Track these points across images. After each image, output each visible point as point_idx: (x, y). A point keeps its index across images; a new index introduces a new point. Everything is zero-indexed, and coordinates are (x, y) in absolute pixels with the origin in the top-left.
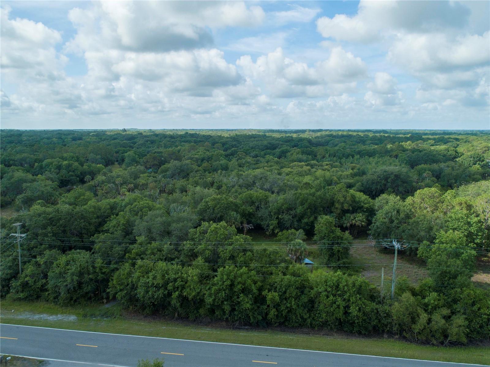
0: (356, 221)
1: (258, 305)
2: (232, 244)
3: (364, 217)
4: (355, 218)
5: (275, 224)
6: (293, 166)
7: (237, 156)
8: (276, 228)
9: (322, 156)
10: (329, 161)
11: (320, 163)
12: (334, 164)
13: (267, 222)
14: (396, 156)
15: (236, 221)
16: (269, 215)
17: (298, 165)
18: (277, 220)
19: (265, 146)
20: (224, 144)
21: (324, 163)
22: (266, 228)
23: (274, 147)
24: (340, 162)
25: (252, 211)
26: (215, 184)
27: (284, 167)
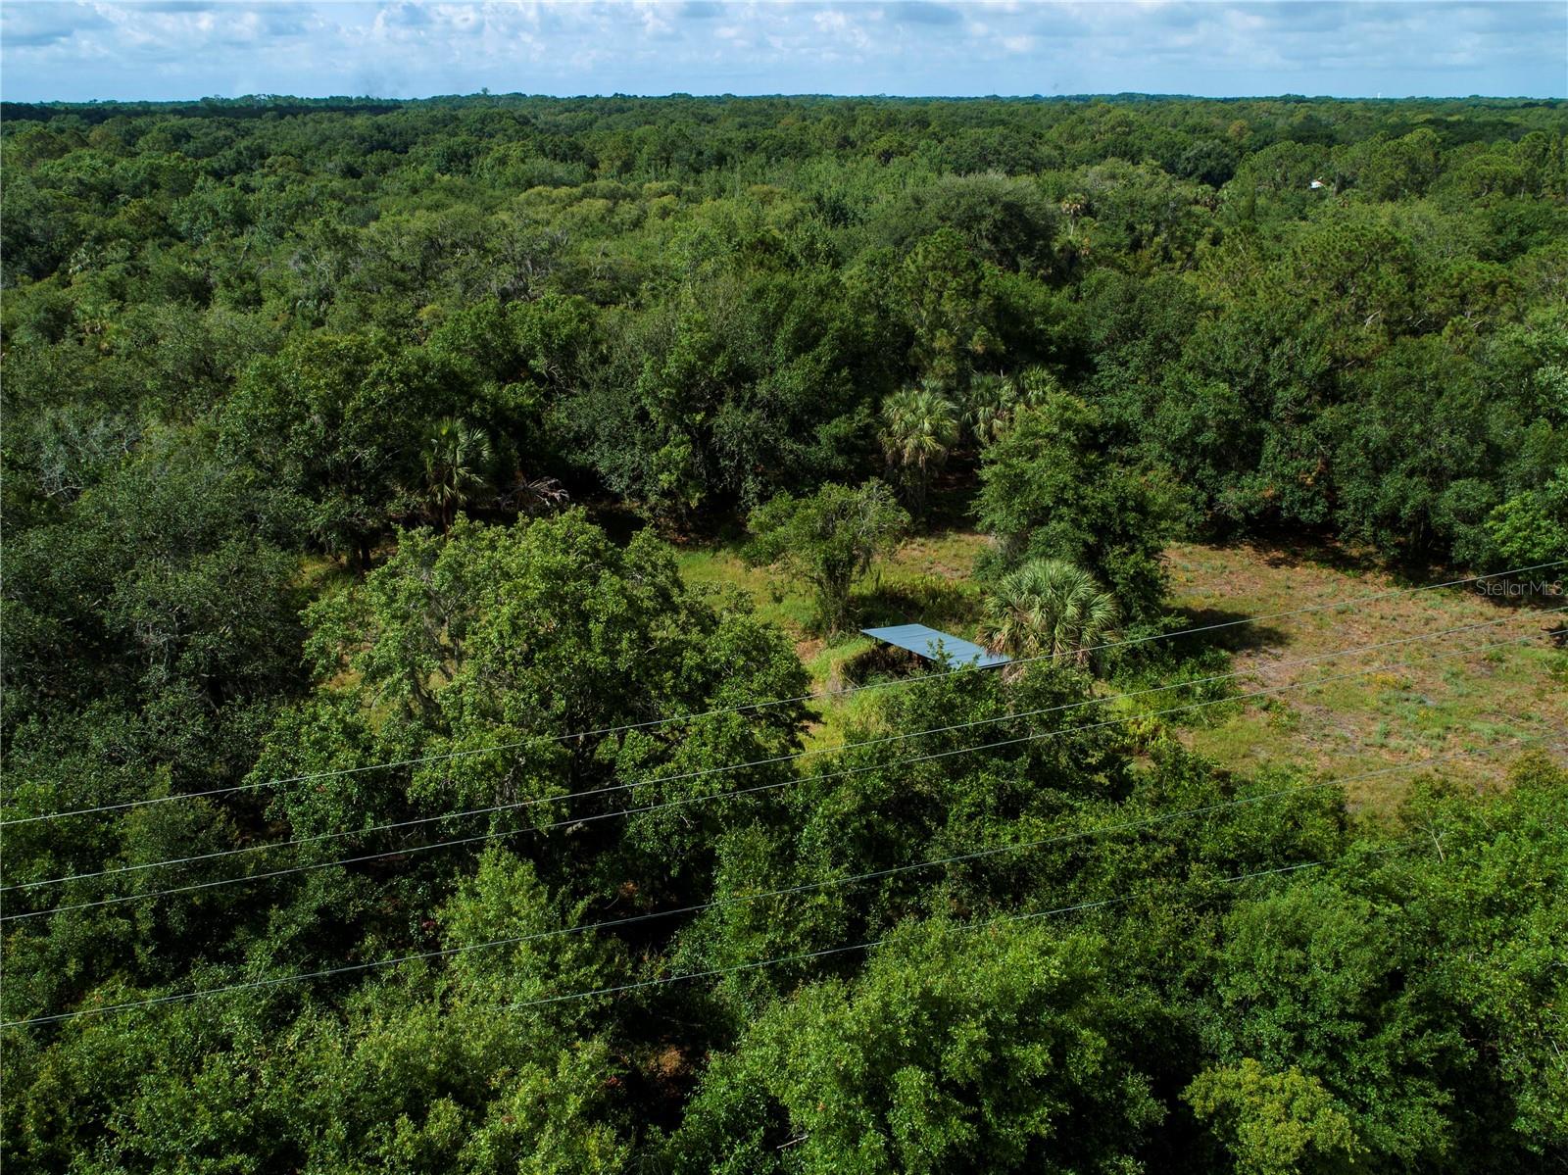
4: (1022, 392)
5: (681, 465)
6: (529, 203)
7: (267, 176)
8: (686, 484)
9: (618, 163)
10: (657, 179)
11: (631, 187)
12: (685, 188)
13: (628, 458)
14: (886, 156)
15: (477, 470)
16: (643, 416)
17: (548, 197)
18: (687, 437)
19: (363, 140)
20: (180, 137)
21: (647, 185)
22: (628, 487)
23: (397, 141)
24: (697, 183)
25: (534, 405)
26: (220, 292)
27: (490, 209)
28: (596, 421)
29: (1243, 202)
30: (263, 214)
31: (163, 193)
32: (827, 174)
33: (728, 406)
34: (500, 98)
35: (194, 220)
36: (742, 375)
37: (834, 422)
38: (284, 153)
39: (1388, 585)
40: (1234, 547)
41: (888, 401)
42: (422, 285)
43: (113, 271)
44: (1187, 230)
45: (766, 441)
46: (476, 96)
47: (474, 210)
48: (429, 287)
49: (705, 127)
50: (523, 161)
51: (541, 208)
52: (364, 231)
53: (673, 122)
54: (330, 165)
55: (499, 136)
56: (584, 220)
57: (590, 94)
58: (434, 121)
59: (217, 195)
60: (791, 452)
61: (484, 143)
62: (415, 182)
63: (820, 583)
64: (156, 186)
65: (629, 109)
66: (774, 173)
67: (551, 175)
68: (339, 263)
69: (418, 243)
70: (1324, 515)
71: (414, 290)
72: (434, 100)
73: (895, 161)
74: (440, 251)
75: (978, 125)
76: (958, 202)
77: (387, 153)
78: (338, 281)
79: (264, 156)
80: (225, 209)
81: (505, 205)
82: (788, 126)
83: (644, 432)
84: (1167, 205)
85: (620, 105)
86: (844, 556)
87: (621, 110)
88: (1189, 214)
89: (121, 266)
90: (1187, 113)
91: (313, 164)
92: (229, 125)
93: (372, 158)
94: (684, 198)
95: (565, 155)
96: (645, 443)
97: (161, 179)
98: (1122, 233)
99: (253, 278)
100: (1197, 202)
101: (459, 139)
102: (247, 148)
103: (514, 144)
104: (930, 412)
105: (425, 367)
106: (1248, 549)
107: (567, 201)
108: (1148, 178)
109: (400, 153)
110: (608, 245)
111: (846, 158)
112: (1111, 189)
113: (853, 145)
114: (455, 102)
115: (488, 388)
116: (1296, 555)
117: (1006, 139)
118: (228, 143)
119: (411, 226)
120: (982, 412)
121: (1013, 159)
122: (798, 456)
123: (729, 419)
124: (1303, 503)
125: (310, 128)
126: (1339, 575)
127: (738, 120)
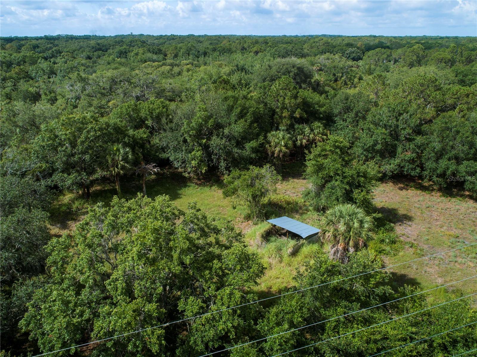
0: (314, 134)
3: (322, 126)
5: (199, 158)
6: (145, 67)
7: (61, 59)
8: (200, 164)
9: (173, 55)
10: (185, 60)
11: (178, 62)
12: (194, 63)
13: (180, 155)
14: (257, 53)
15: (127, 163)
16: (185, 141)
17: (151, 65)
18: (201, 148)
19: (93, 48)
20: (35, 47)
21: (182, 62)
22: (180, 166)
23: (104, 48)
24: (198, 61)
25: (147, 137)
26: (43, 97)
27: (133, 69)
28: (169, 142)
29: (367, 67)
30: (59, 71)
31: (27, 64)
32: (239, 58)
33: (214, 138)
34: (136, 35)
35: (37, 73)
36: (218, 126)
37: (251, 142)
38: (67, 52)
39: (440, 196)
40: (386, 183)
41: (269, 135)
42: (110, 94)
43: (8, 90)
44: (351, 76)
45: (228, 149)
46: (129, 35)
47: (127, 69)
48: (112, 95)
49: (199, 44)
50: (143, 54)
51: (149, 69)
52: (90, 77)
53: (189, 42)
54: (82, 56)
55: (136, 46)
56: (163, 73)
57: (164, 34)
58: (116, 42)
59: (44, 65)
60: (237, 153)
61: (131, 48)
62: (109, 61)
63: (250, 202)
64: (25, 62)
65: (176, 39)
66: (222, 58)
67: (152, 58)
68: (83, 87)
69: (109, 80)
70: (419, 173)
71: (107, 96)
72: (116, 36)
73: (260, 54)
74: (116, 83)
75: (282, 44)
76: (283, 67)
77: (100, 52)
78: (82, 93)
79: (61, 53)
80: (47, 69)
81: (138, 68)
82: (225, 44)
83: (186, 146)
84: (345, 67)
85: (173, 38)
86: (259, 193)
87: (173, 39)
88: (351, 70)
89: (10, 88)
90: (343, 40)
91: (77, 55)
92: (51, 43)
93: (96, 53)
94: (194, 66)
95: (157, 52)
96: (186, 150)
97: (26, 60)
98: (331, 76)
99: (54, 92)
100: (352, 67)
101: (123, 47)
102: (55, 50)
103: (140, 49)
104: (283, 138)
105: (108, 125)
106: (391, 184)
107: (157, 67)
108: (339, 59)
109: (105, 52)
110: (171, 81)
111: (244, 53)
112: (327, 63)
113: (246, 49)
114: (123, 37)
115: (131, 132)
116: (407, 185)
117: (293, 47)
118: (51, 48)
119: (106, 75)
120: (299, 137)
121: (296, 53)
122: (239, 154)
123: (215, 142)
124: (412, 169)
125: (76, 45)
126: (423, 193)
127: (209, 42)
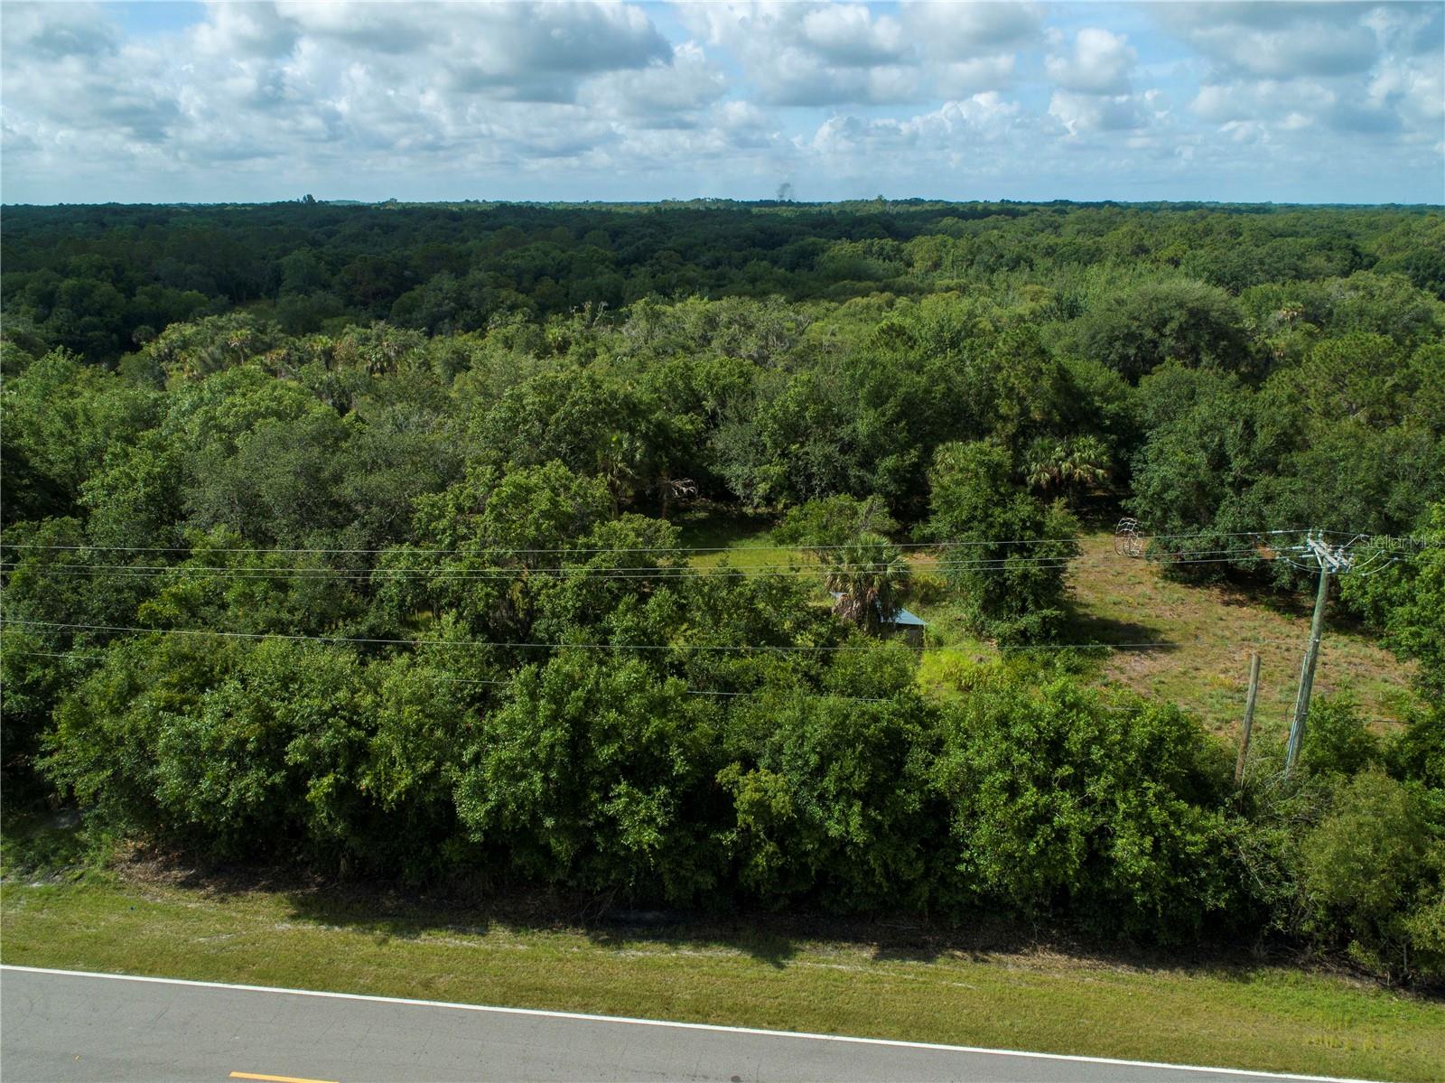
0: (1073, 463)
1: (700, 826)
2: (592, 555)
3: (1104, 446)
4: (1070, 453)
5: (774, 478)
15: (631, 467)
16: (758, 443)
17: (851, 289)
21: (938, 282)
22: (744, 492)
37: (890, 458)
41: (939, 448)
60: (855, 477)
112: (1349, 299)
116: (1254, 599)
120: (1034, 466)
126: (1276, 616)
